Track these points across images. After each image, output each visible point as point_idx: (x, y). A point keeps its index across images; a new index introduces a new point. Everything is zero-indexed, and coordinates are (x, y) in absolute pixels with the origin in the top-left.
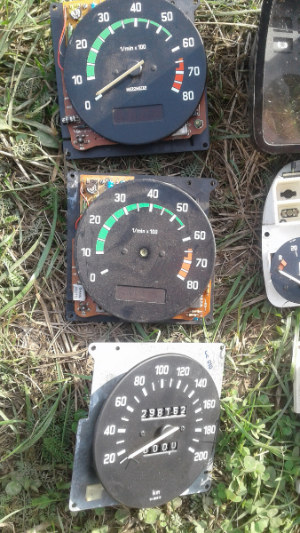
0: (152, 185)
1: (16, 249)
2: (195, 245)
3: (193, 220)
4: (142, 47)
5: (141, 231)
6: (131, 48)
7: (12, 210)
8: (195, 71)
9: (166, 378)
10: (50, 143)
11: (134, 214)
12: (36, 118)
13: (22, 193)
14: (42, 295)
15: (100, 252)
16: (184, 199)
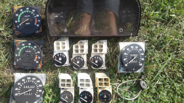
0: (29, 43)
1: (4, 54)
2: (38, 54)
3: (37, 49)
4: (29, 16)
5: (27, 51)
6: (26, 16)
7: (4, 46)
8: (39, 21)
9: (30, 80)
10: (11, 33)
11: (26, 48)
12: (9, 28)
13: (6, 43)
14: (9, 64)
15: (19, 55)
16: (36, 45)
